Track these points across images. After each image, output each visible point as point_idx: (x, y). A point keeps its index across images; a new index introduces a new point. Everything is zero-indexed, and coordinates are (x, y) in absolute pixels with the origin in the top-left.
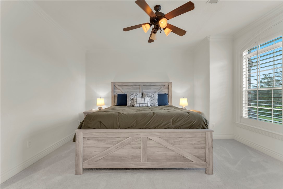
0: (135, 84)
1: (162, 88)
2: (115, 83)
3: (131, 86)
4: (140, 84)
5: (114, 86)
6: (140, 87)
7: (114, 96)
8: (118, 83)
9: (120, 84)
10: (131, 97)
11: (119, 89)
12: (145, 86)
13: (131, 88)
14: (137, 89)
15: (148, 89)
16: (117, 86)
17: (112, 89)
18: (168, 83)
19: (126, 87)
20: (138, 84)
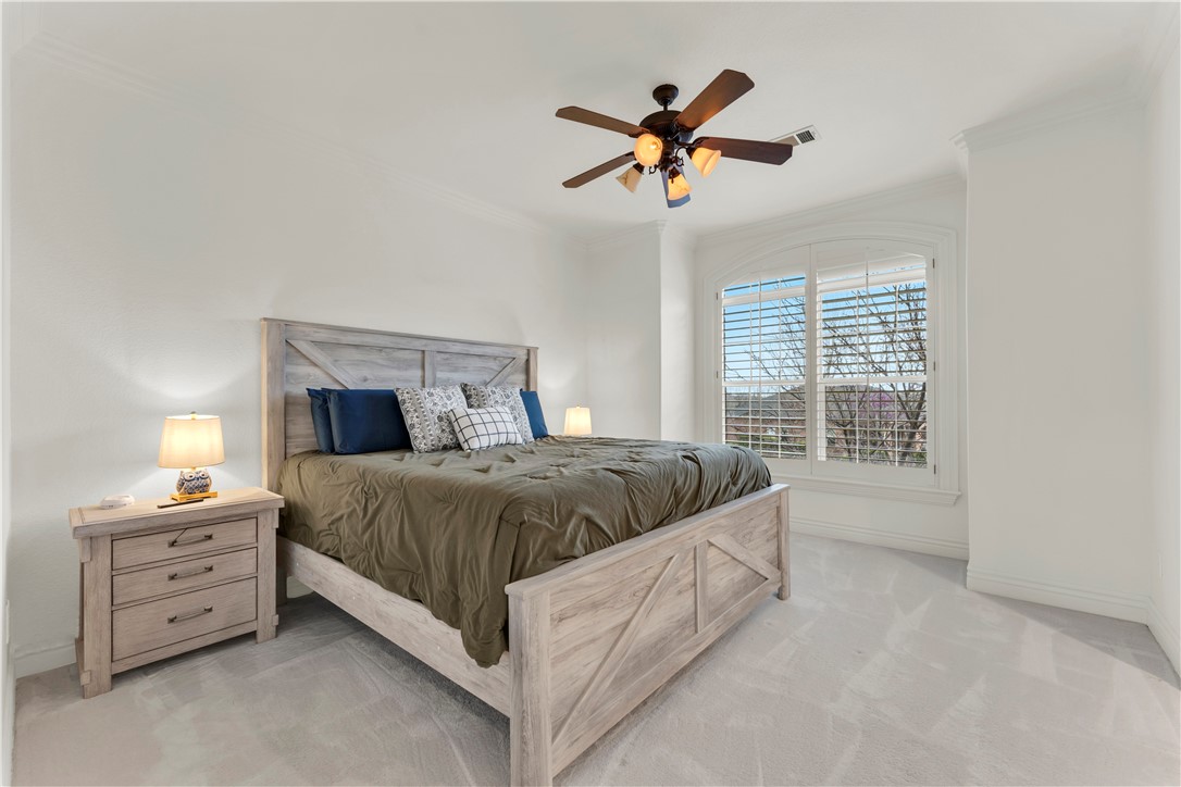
0: (403, 343)
1: (508, 369)
2: (288, 324)
3: (381, 349)
4: (426, 345)
5: (285, 341)
6: (423, 358)
7: (288, 402)
8: (306, 329)
9: (323, 336)
10: (430, 406)
11: (315, 365)
12: (447, 356)
13: (380, 361)
14: (408, 365)
15: (456, 370)
16: (303, 346)
17: (271, 359)
18: (526, 351)
19: (356, 355)
20: (418, 344)
